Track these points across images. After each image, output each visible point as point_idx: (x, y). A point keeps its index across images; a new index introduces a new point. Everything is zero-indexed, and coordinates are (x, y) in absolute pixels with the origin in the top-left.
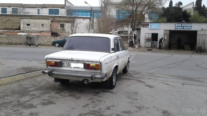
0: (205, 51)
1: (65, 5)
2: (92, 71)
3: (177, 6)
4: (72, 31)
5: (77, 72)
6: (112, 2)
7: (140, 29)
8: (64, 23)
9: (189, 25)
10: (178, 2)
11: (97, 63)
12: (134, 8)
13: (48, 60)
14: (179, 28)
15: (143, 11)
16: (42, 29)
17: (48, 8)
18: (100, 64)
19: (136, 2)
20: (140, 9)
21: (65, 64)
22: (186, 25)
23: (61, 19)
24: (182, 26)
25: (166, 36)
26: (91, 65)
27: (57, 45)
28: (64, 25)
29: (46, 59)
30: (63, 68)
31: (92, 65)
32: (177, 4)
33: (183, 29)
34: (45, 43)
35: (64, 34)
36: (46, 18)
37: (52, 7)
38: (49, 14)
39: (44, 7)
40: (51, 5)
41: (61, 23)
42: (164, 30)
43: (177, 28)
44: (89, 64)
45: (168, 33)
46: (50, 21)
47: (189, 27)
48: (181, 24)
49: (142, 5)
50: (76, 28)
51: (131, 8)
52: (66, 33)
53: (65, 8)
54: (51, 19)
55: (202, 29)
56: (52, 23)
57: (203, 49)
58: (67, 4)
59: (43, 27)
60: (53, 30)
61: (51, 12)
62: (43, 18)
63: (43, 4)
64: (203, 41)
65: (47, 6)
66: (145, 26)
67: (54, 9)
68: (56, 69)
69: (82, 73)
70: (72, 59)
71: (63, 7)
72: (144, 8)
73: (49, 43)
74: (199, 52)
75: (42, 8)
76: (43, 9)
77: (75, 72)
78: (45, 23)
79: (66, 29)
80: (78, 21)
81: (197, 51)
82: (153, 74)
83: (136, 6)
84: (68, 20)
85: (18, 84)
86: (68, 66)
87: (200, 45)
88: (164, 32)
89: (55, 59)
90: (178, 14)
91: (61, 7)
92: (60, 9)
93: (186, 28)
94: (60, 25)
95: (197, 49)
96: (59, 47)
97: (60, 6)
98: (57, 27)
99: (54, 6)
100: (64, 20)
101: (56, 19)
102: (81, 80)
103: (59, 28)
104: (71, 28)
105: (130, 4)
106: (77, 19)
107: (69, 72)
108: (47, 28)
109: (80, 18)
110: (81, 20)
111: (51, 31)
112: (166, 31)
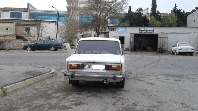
0: (166, 52)
1: (28, 9)
2: (113, 72)
3: (138, 12)
4: (38, 35)
5: (98, 74)
6: (79, 7)
7: (108, 32)
8: (29, 27)
9: (151, 29)
10: (139, 9)
11: (119, 65)
12: (98, 13)
13: (69, 63)
14: (142, 31)
15: (106, 16)
16: (6, 33)
17: (10, 12)
18: (120, 65)
19: (100, 8)
20: (103, 14)
21: (87, 67)
22: (149, 29)
23: (26, 23)
24: (145, 30)
25: (132, 39)
26: (112, 66)
27: (29, 49)
28: (29, 28)
29: (68, 62)
30: (84, 70)
31: (114, 66)
32: (137, 10)
33: (146, 32)
34: (15, 47)
35: (30, 37)
36: (10, 22)
37: (14, 10)
38: (11, 18)
39: (5, 11)
40: (12, 9)
41: (26, 27)
42: (130, 33)
43: (140, 31)
44: (111, 66)
45: (133, 36)
46: (14, 25)
47: (151, 30)
48: (145, 28)
49: (105, 10)
50: (41, 32)
51: (95, 13)
52: (31, 37)
53: (28, 11)
54: (16, 23)
55: (162, 33)
56: (17, 27)
57: (164, 50)
58: (30, 8)
59: (7, 30)
60: (17, 34)
61: (13, 15)
62: (7, 21)
63: (5, 8)
64: (163, 42)
65: (9, 10)
66: (113, 30)
67: (16, 13)
68: (77, 72)
69: (103, 74)
70: (94, 61)
71: (25, 10)
72: (107, 13)
73: (18, 48)
74: (161, 52)
75: (3, 11)
76: (5, 12)
77: (96, 74)
78: (9, 27)
79: (31, 33)
80: (44, 24)
81: (159, 52)
82: (143, 73)
83: (100, 11)
84: (34, 23)
85: (31, 88)
86: (89, 68)
87: (161, 47)
88: (130, 35)
89: (77, 62)
90: (140, 19)
91: (24, 10)
92: (22, 12)
93: (148, 31)
94: (25, 29)
95: (159, 50)
96: (30, 51)
97: (22, 10)
98: (22, 31)
99: (16, 9)
100: (29, 24)
101: (21, 23)
102: (101, 80)
103: (25, 32)
104: (37, 32)
105: (94, 9)
106: (43, 23)
107: (91, 74)
108: (11, 32)
109: (46, 22)
110: (47, 24)
111: (15, 35)
112: (132, 34)
